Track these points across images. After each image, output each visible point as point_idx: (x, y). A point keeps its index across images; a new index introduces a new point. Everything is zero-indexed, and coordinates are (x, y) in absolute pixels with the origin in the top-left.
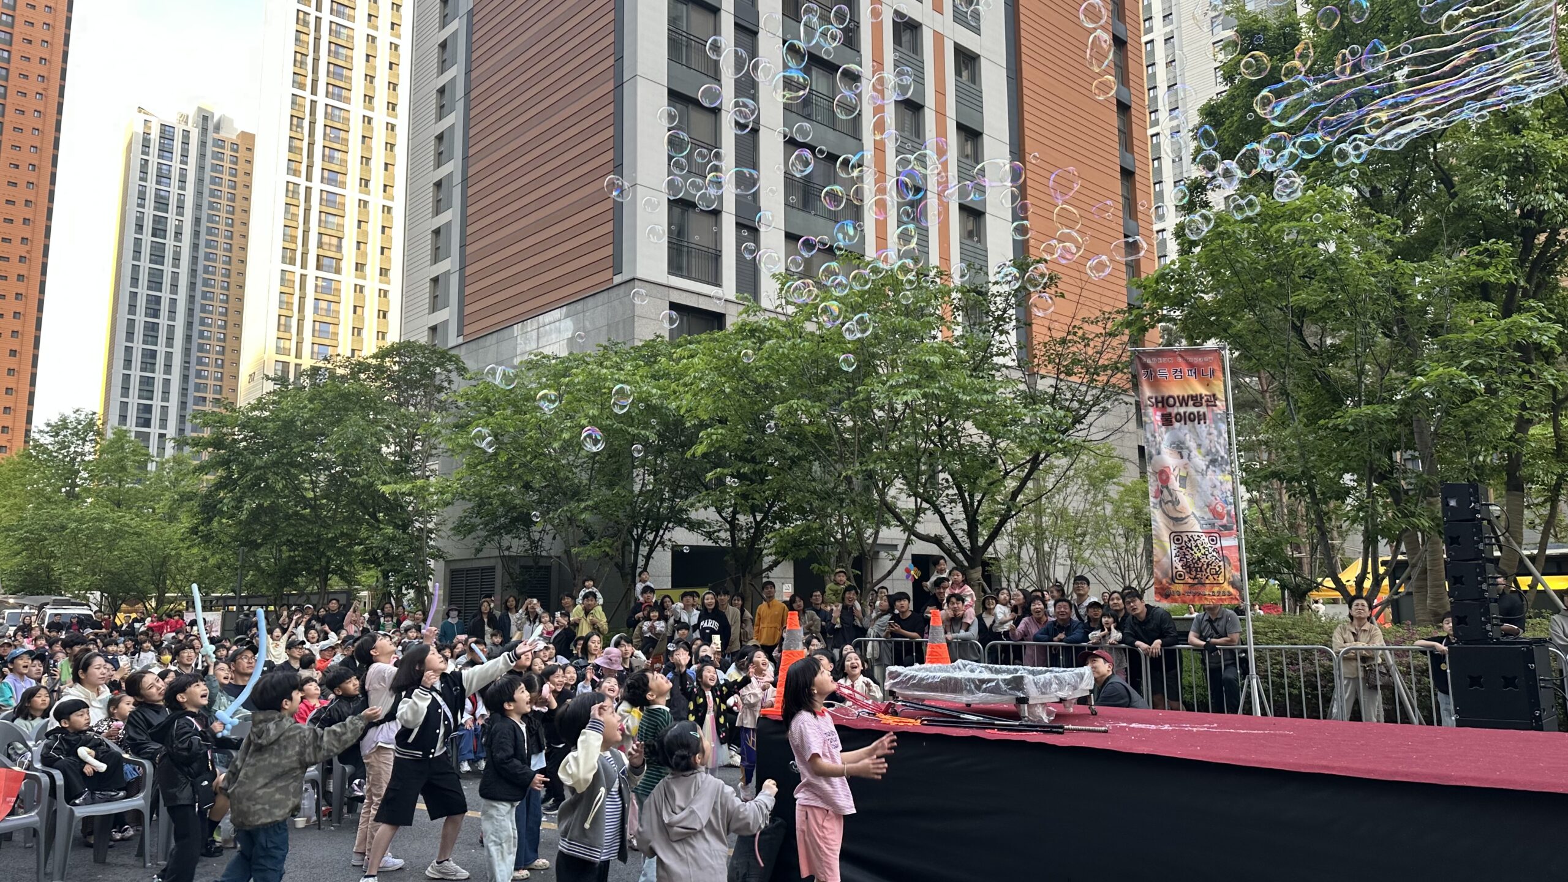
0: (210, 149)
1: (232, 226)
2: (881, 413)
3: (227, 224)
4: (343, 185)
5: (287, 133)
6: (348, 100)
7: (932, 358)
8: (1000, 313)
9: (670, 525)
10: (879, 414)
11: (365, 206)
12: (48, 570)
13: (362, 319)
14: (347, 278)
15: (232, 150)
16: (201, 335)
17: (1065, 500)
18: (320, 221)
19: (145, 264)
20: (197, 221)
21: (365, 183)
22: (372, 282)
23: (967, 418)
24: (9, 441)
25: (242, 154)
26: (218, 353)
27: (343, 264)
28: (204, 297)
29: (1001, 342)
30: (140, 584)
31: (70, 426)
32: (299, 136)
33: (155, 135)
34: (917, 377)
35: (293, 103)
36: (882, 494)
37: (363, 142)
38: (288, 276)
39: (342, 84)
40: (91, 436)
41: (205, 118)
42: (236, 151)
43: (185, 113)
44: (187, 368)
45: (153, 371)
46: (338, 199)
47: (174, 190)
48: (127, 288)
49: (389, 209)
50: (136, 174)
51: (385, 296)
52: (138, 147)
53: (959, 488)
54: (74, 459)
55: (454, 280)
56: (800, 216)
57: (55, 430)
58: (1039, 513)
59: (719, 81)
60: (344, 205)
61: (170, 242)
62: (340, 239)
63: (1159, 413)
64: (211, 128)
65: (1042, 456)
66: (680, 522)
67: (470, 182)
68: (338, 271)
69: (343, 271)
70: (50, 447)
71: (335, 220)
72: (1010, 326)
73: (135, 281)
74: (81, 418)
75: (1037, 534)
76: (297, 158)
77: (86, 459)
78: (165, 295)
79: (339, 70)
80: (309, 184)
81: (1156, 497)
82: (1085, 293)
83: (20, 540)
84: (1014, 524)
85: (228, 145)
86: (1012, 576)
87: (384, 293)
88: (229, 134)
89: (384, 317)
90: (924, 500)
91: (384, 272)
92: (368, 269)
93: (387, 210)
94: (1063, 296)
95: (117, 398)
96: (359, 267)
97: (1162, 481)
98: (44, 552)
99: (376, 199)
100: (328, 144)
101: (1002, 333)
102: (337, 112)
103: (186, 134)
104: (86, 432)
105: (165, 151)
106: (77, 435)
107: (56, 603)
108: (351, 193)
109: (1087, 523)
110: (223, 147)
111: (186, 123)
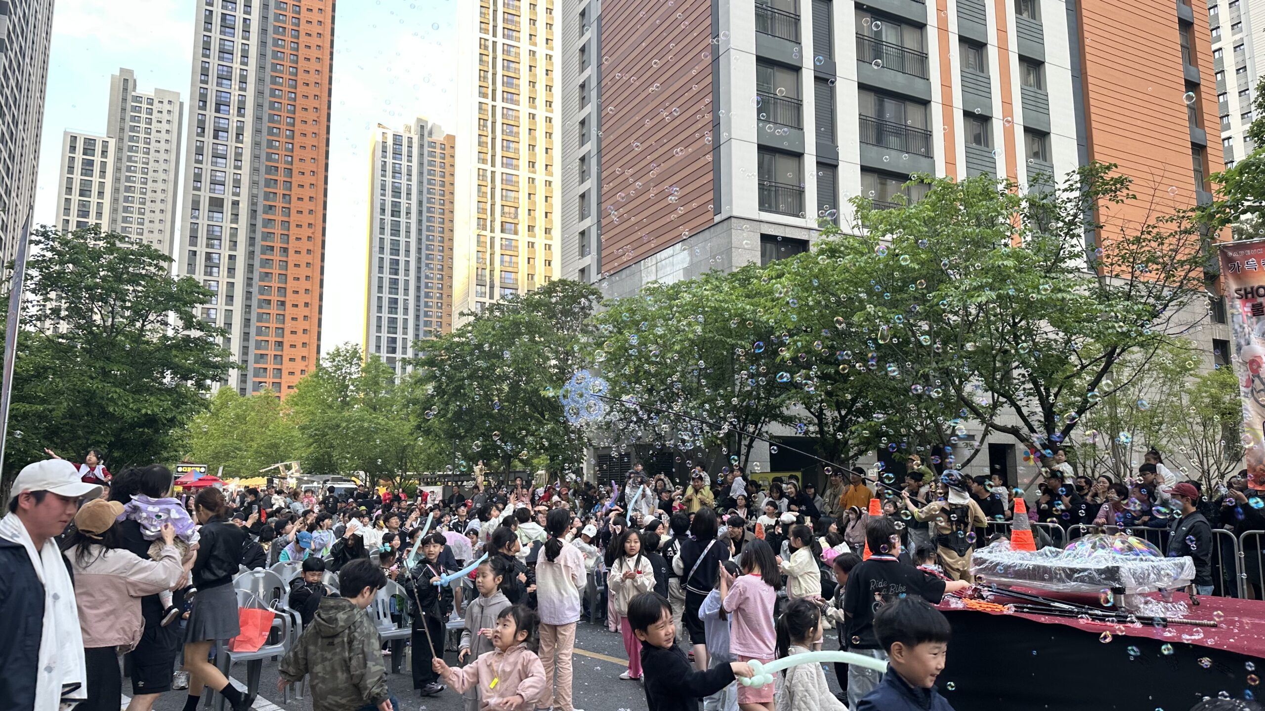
0: (426, 149)
1: (443, 205)
2: (955, 318)
3: (440, 204)
4: (517, 167)
5: (476, 132)
6: (517, 103)
7: (1005, 263)
8: (1071, 218)
9: (767, 420)
10: (953, 318)
11: (533, 182)
12: (330, 456)
13: (534, 267)
14: (523, 237)
15: (442, 149)
16: (427, 287)
17: (1140, 392)
18: (502, 196)
19: (388, 237)
20: (420, 203)
21: (532, 164)
22: (540, 240)
23: (1042, 317)
24: (306, 366)
25: (448, 151)
26: (438, 298)
27: (520, 227)
28: (427, 258)
29: (1072, 246)
30: (389, 466)
31: (342, 354)
32: (485, 133)
33: (390, 142)
34: (990, 281)
35: (480, 109)
36: (959, 390)
37: (530, 134)
38: (482, 239)
39: (513, 91)
40: (355, 361)
41: (422, 127)
42: (444, 149)
43: (409, 124)
44: (418, 310)
45: (396, 313)
46: (514, 178)
47: (404, 181)
48: (376, 255)
49: (550, 183)
50: (379, 172)
51: (549, 249)
52: (379, 153)
53: (1035, 383)
54: (345, 378)
55: (594, 232)
56: (874, 151)
57: (333, 357)
58: (1114, 404)
59: (800, 44)
60: (518, 182)
61: (403, 219)
62: (517, 208)
63: (1249, 304)
64: (426, 134)
65: (1118, 351)
66: (774, 417)
67: (603, 152)
68: (516, 233)
69: (520, 233)
70: (330, 370)
71: (512, 194)
72: (1080, 231)
73: (382, 249)
74: (349, 348)
75: (1112, 424)
76: (484, 150)
77: (353, 377)
78: (402, 258)
79: (510, 80)
80: (493, 169)
81: (1247, 387)
82: (1158, 193)
83: (311, 436)
84: (1088, 415)
85: (438, 146)
86: (1088, 463)
87: (548, 247)
88: (438, 137)
89: (549, 265)
90: (1000, 394)
91: (547, 231)
92: (536, 230)
93: (549, 183)
94: (1134, 197)
95: (374, 334)
96: (531, 228)
97: (1252, 370)
98: (327, 444)
99: (540, 176)
100: (505, 137)
101: (1072, 237)
102: (510, 112)
103: (410, 139)
104: (352, 358)
105: (397, 154)
106: (346, 360)
107: (334, 480)
108: (523, 173)
109: (1163, 413)
110: (435, 148)
111: (410, 132)
